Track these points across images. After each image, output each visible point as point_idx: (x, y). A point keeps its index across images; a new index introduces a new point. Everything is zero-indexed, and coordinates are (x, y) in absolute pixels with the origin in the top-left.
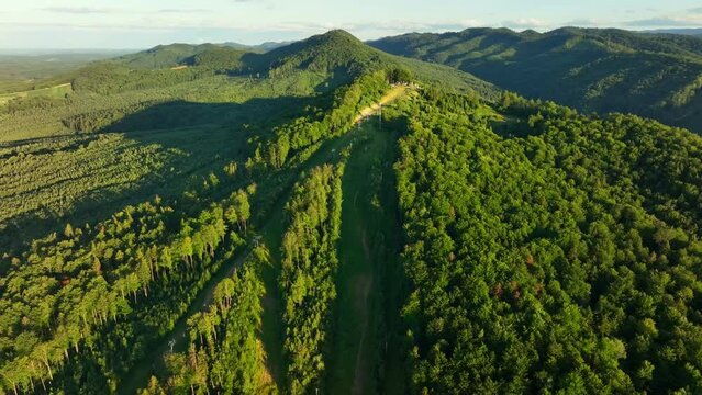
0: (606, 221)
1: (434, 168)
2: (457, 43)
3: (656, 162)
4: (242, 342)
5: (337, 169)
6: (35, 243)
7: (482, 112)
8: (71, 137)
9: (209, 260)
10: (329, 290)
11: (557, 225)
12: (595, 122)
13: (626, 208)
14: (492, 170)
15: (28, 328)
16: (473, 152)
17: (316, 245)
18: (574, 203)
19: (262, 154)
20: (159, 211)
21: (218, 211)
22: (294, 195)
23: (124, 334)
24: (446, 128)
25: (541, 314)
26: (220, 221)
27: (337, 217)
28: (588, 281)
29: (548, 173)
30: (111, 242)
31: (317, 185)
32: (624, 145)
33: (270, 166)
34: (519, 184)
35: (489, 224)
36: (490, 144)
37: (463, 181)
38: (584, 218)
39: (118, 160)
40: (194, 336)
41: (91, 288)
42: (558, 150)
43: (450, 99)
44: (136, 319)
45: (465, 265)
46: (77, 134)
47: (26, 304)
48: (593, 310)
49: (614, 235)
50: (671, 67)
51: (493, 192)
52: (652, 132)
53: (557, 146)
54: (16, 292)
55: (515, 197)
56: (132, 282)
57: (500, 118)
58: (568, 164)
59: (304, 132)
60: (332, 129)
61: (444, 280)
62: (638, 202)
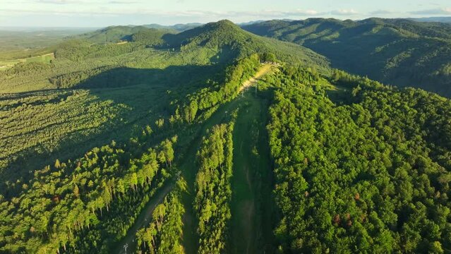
0: (406, 167)
1: (293, 128)
2: (301, 28)
3: (437, 125)
4: (171, 248)
5: (229, 126)
6: (36, 173)
7: (321, 83)
8: (55, 91)
9: (148, 188)
10: (226, 212)
11: (373, 170)
12: (396, 95)
13: (419, 158)
14: (330, 129)
15: (34, 235)
16: (317, 116)
17: (217, 180)
18: (384, 154)
19: (180, 113)
20: (115, 153)
21: (153, 155)
22: (203, 145)
23: (95, 238)
24: (300, 98)
25: (367, 238)
26: (155, 162)
27: (230, 160)
28: (395, 212)
29: (366, 131)
30: (85, 174)
31: (217, 138)
32: (416, 111)
33: (185, 121)
34: (348, 140)
35: (329, 169)
36: (328, 110)
37: (312, 137)
38: (391, 165)
39: (86, 110)
40: (140, 243)
41: (73, 207)
42: (373, 114)
43: (300, 74)
44: (102, 228)
45: (316, 200)
46: (58, 89)
47: (32, 217)
48: (399, 233)
49: (411, 178)
50: (442, 48)
51: (331, 146)
52: (434, 102)
53: (371, 110)
54: (25, 209)
55: (346, 150)
56: (99, 203)
57: (333, 88)
58: (379, 125)
59: (207, 99)
60: (225, 96)
61: (302, 211)
62: (426, 154)
